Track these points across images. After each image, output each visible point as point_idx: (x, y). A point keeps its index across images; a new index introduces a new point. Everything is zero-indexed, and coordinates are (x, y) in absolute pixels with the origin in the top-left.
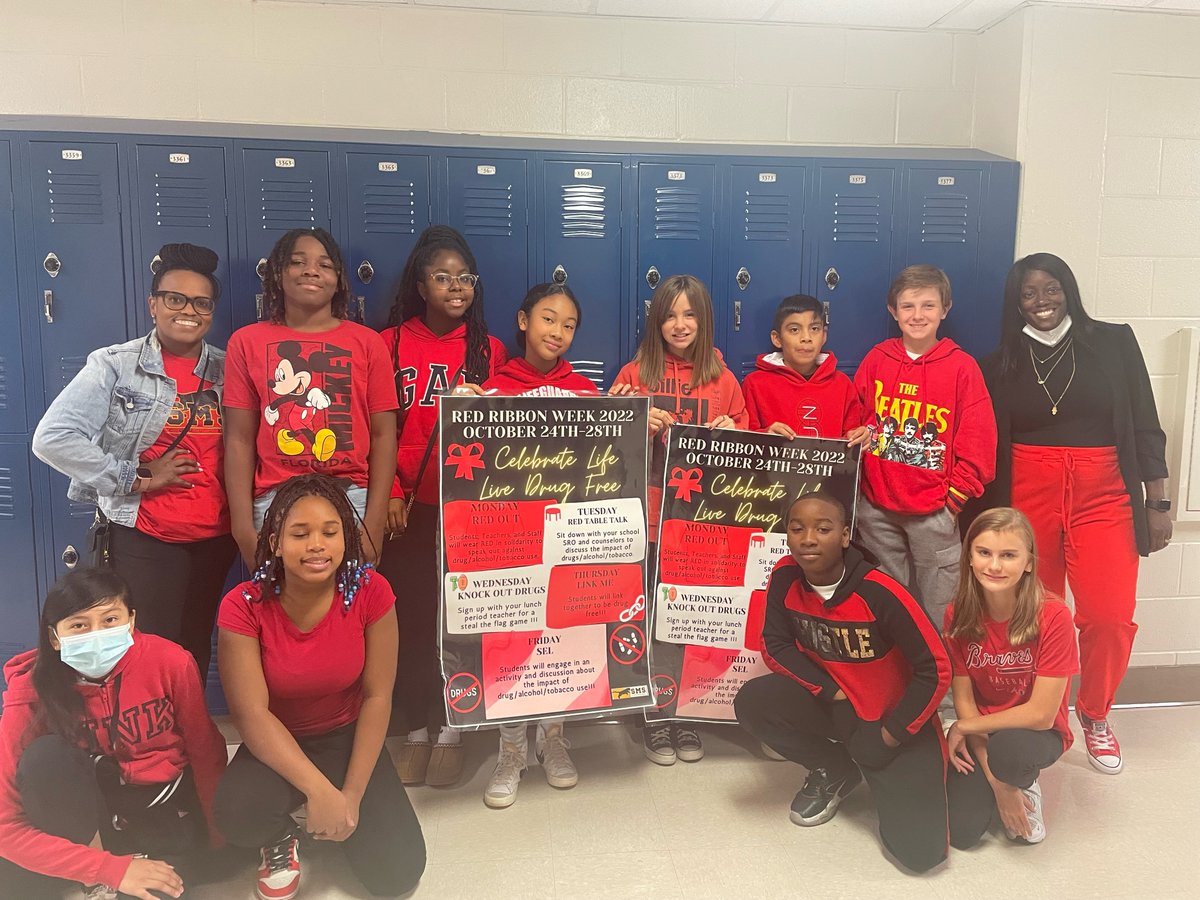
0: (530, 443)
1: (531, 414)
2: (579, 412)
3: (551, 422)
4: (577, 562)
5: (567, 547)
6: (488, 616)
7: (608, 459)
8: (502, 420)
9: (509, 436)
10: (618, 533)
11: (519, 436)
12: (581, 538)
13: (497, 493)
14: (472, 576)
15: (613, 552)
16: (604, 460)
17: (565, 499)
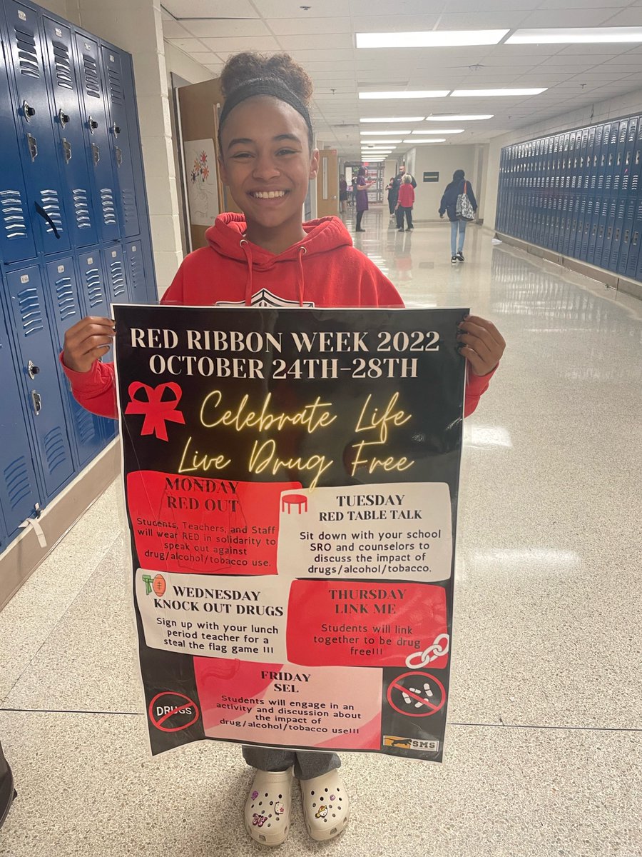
0: (255, 389)
1: (254, 340)
2: (339, 335)
3: (289, 353)
4: (333, 576)
5: (317, 553)
6: (199, 635)
7: (390, 417)
8: (208, 347)
9: (220, 374)
10: (404, 536)
11: (236, 375)
12: (340, 542)
13: (205, 464)
14: (173, 579)
15: (395, 564)
16: (385, 418)
17: (316, 480)
